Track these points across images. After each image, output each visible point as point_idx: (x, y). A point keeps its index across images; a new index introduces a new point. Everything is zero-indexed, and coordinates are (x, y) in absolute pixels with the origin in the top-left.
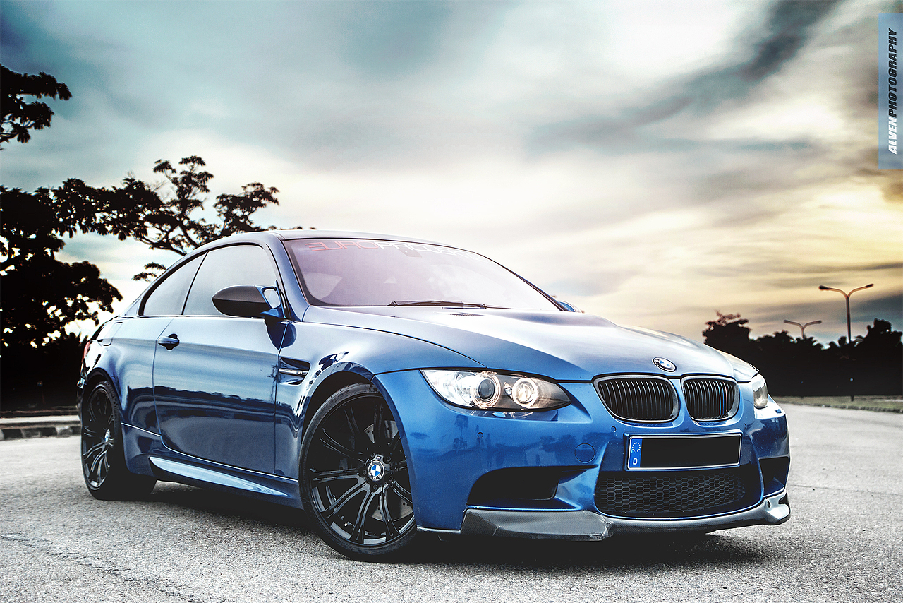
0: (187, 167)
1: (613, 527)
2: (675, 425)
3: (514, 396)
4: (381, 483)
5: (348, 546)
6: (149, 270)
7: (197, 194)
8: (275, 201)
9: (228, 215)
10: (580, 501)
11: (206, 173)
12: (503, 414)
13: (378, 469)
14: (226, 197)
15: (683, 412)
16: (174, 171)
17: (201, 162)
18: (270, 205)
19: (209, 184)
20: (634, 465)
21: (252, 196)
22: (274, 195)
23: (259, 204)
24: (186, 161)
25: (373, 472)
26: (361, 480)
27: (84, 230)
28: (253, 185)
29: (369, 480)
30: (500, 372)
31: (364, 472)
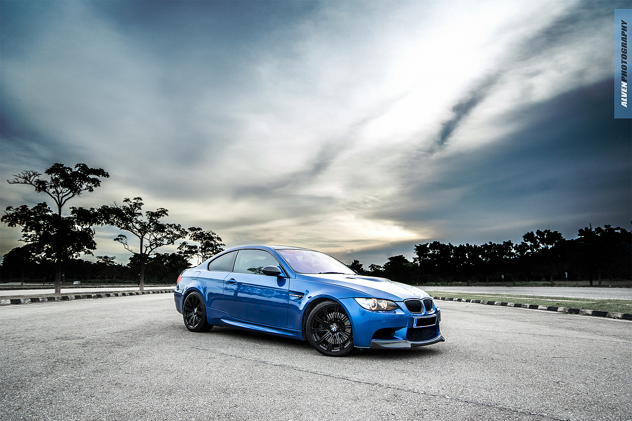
0: (135, 201)
1: (412, 344)
2: (423, 314)
3: (382, 306)
4: (336, 332)
5: (326, 352)
6: (119, 237)
7: (137, 211)
8: (167, 214)
9: (151, 219)
10: (402, 337)
11: (141, 203)
12: (381, 312)
13: (335, 328)
14: (149, 212)
15: (425, 310)
16: (131, 202)
17: (141, 199)
18: (165, 216)
19: (142, 207)
20: (415, 326)
21: (159, 212)
22: (166, 212)
23: (161, 215)
24: (135, 199)
25: (333, 329)
26: (329, 331)
27: (106, 223)
28: (161, 209)
29: (331, 331)
30: (377, 299)
31: (330, 329)
